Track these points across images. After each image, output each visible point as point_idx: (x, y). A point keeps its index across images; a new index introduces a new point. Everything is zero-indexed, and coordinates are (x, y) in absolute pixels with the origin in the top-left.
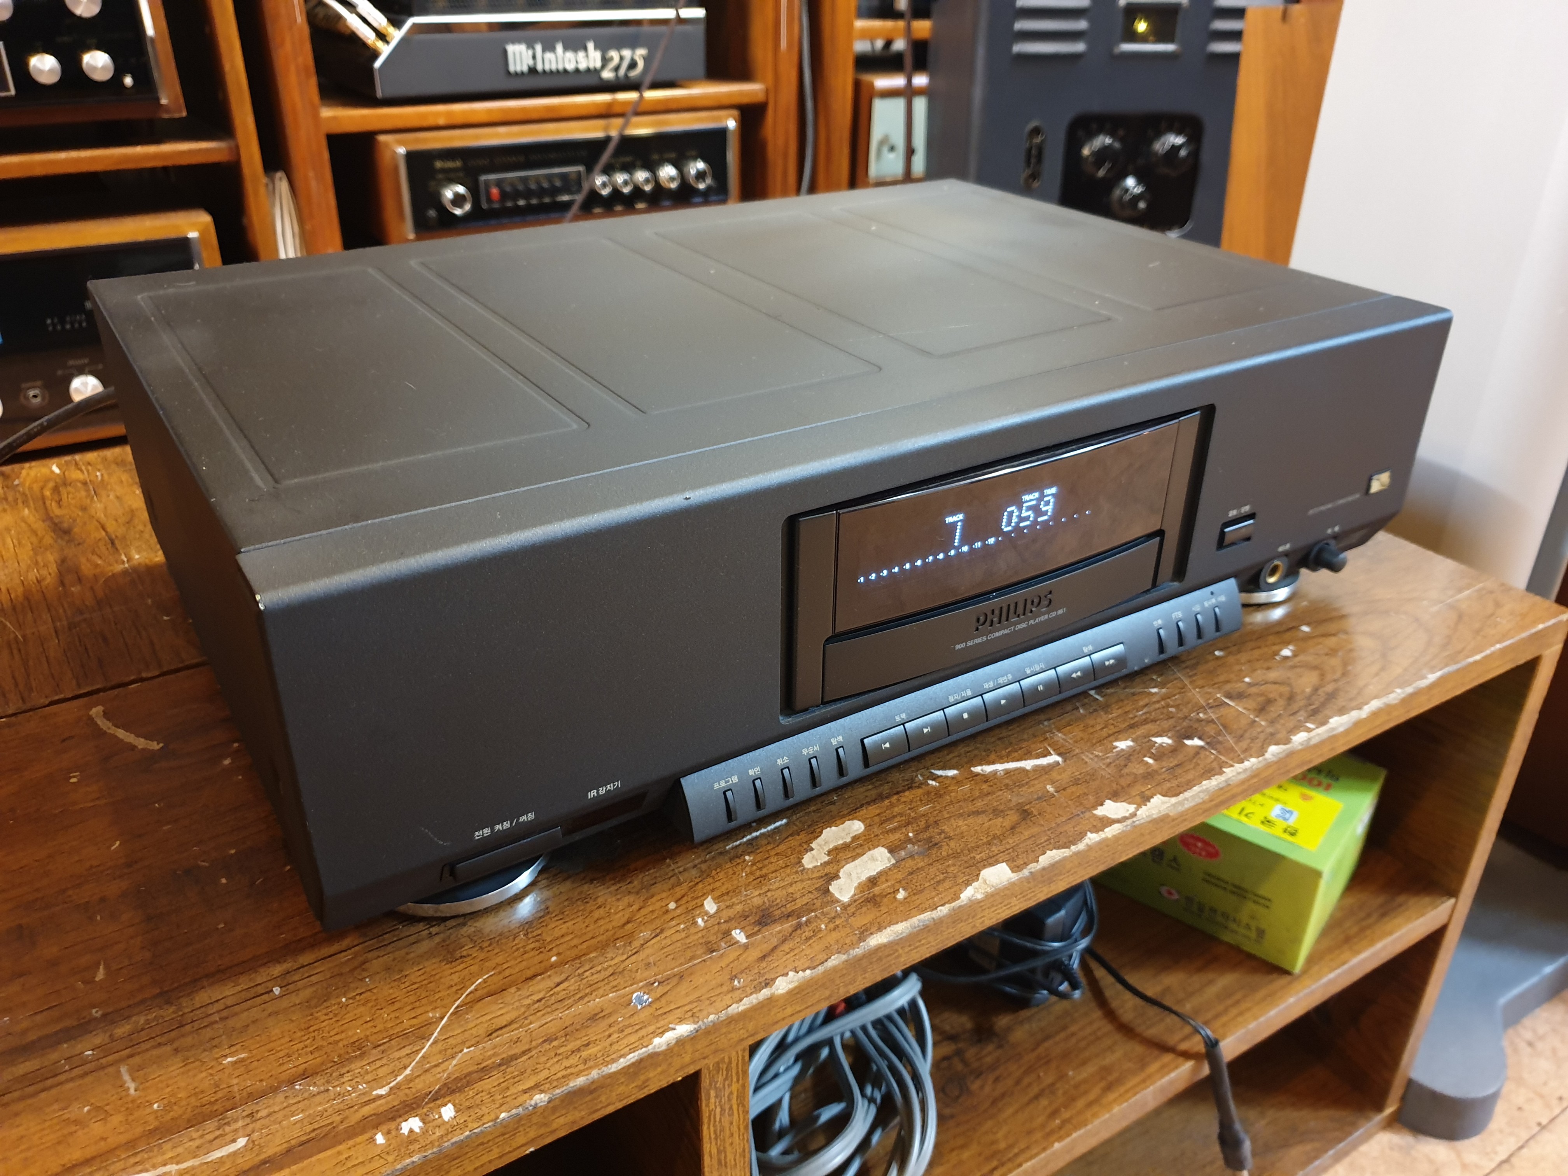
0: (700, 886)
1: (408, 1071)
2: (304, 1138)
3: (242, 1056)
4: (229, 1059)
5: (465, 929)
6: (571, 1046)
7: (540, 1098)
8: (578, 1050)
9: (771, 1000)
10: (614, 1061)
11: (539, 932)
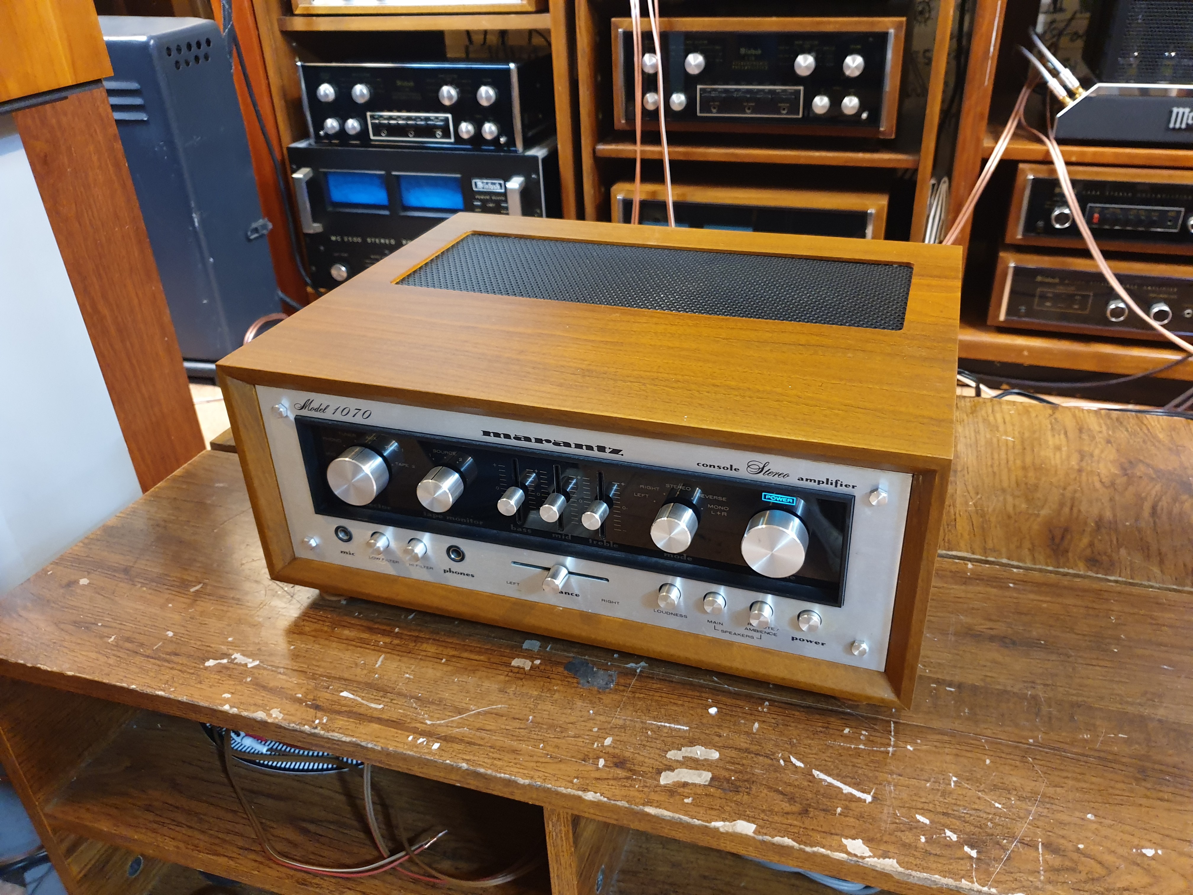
0: (616, 730)
1: (442, 722)
2: (394, 719)
3: (412, 677)
4: (407, 675)
5: (520, 681)
6: (495, 755)
7: (464, 766)
8: (495, 759)
9: (580, 798)
10: (500, 773)
11: (539, 702)
